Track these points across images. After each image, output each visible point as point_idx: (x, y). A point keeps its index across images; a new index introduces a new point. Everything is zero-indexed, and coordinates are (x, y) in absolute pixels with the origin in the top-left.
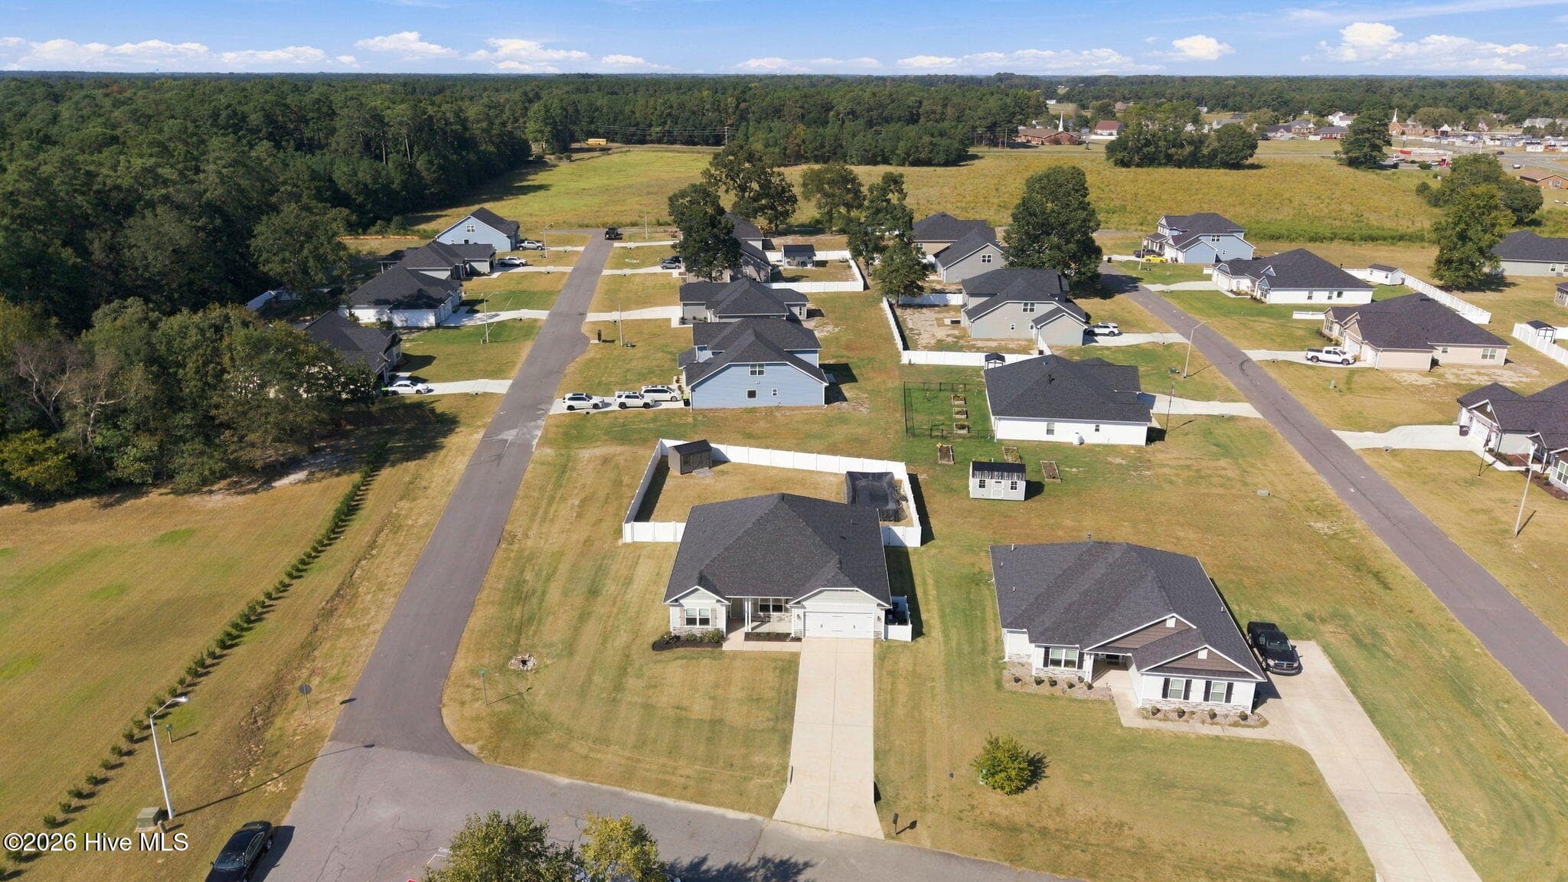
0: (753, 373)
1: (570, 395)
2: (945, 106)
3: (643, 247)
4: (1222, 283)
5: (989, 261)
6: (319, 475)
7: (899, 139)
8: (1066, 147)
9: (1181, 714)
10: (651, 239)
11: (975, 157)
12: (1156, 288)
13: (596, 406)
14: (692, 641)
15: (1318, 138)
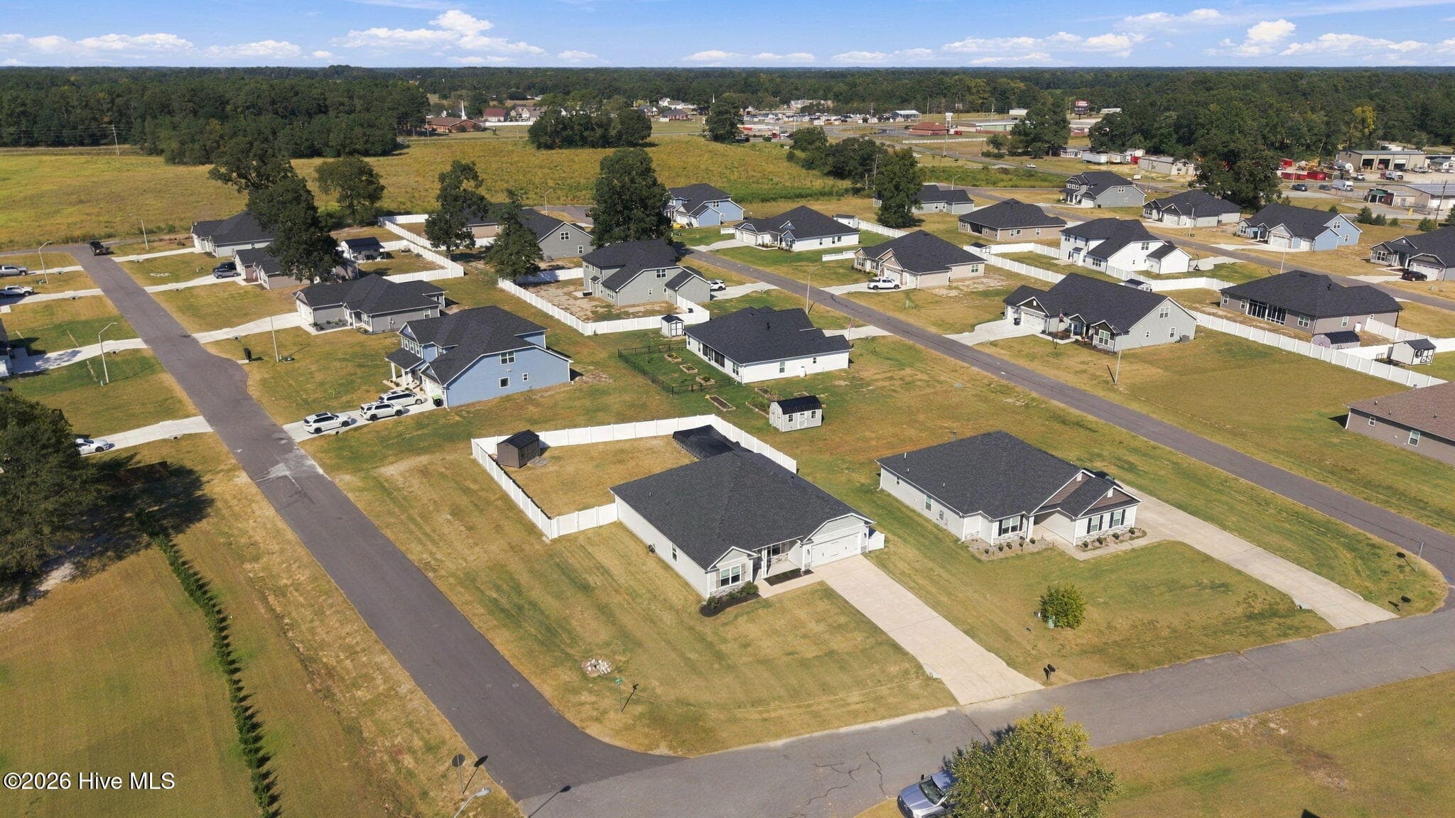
0: (504, 361)
1: (314, 417)
2: (351, 98)
3: (155, 259)
4: (746, 239)
5: (567, 238)
6: (95, 563)
7: (329, 131)
8: (472, 134)
9: (1100, 541)
10: (151, 250)
11: (402, 147)
12: (702, 248)
13: (345, 424)
14: (733, 599)
15: (667, 120)
